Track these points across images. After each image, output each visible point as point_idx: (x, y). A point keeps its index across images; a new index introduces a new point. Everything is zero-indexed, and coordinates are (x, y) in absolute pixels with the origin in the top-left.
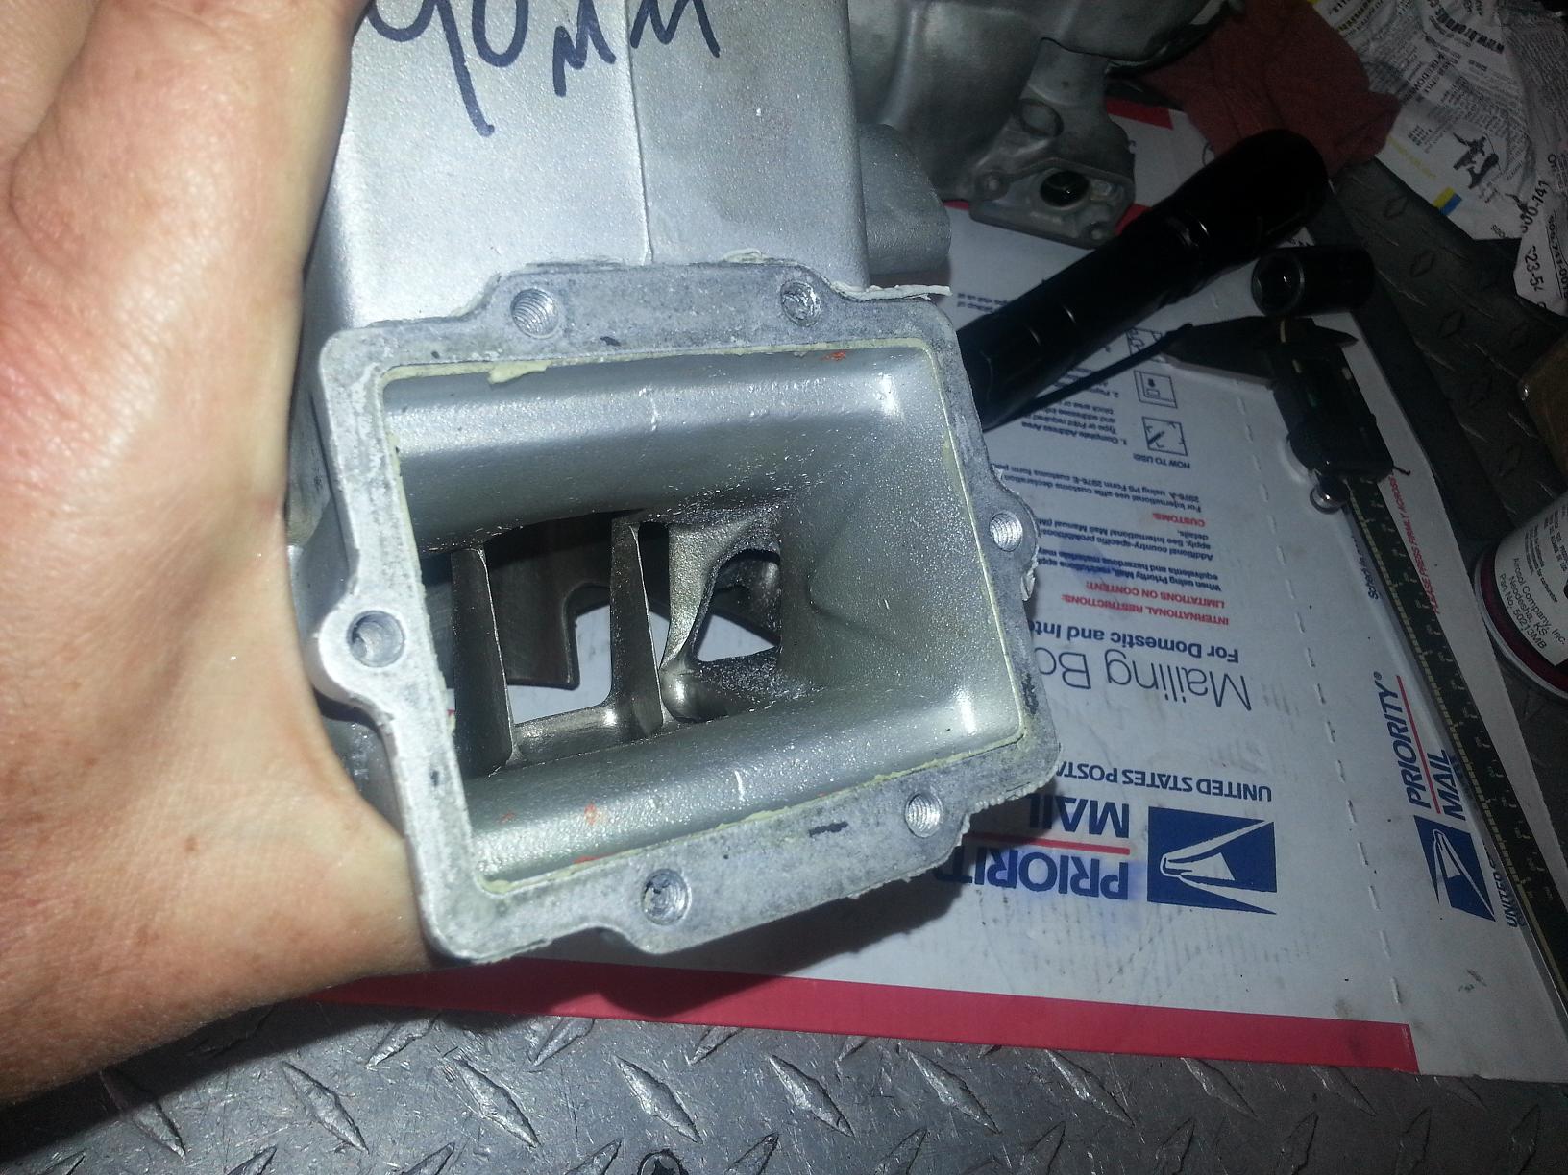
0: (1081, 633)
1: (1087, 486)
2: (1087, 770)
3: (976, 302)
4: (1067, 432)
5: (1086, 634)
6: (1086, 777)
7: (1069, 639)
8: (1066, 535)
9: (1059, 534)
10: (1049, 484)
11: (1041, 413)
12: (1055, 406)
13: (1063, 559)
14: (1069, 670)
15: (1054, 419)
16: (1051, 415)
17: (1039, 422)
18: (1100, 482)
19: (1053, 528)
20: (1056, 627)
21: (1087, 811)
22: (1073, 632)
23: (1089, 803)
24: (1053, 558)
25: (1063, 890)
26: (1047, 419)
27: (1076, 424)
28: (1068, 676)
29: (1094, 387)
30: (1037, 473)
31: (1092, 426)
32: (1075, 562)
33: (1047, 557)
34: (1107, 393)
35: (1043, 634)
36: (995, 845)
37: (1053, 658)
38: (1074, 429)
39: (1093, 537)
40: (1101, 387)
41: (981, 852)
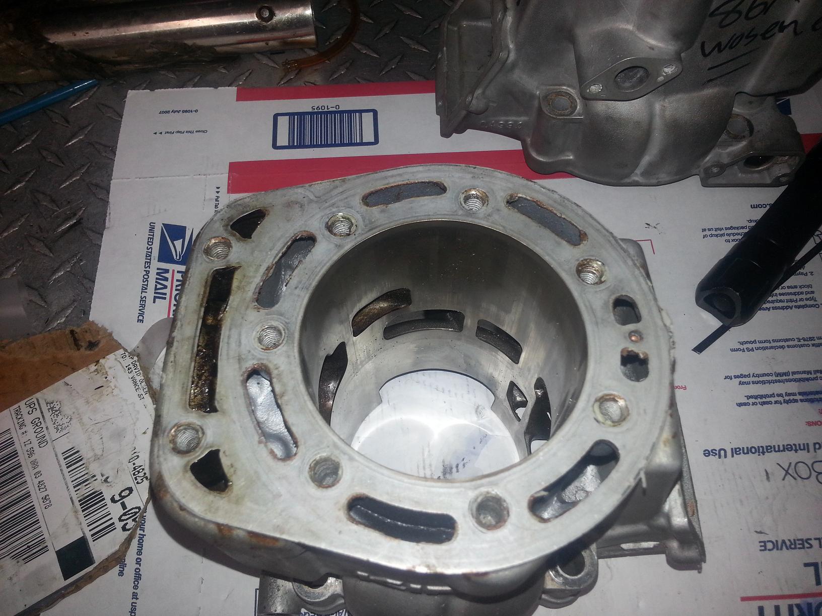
1: (806, 343)
3: (714, 232)
4: (787, 308)
7: (815, 452)
8: (800, 380)
9: (795, 380)
10: (783, 347)
11: (770, 299)
12: (777, 291)
13: (801, 397)
14: (819, 473)
15: (777, 301)
16: (774, 298)
17: (768, 305)
18: (814, 338)
19: (791, 377)
20: (806, 445)
22: (817, 446)
24: (795, 398)
26: (773, 302)
27: (791, 301)
28: (820, 477)
29: (798, 272)
30: (774, 341)
31: (801, 300)
32: (810, 397)
33: (792, 398)
34: (806, 274)
35: (799, 451)
36: (798, 601)
37: (808, 467)
38: (790, 304)
39: (817, 377)
40: (801, 271)
41: (790, 608)
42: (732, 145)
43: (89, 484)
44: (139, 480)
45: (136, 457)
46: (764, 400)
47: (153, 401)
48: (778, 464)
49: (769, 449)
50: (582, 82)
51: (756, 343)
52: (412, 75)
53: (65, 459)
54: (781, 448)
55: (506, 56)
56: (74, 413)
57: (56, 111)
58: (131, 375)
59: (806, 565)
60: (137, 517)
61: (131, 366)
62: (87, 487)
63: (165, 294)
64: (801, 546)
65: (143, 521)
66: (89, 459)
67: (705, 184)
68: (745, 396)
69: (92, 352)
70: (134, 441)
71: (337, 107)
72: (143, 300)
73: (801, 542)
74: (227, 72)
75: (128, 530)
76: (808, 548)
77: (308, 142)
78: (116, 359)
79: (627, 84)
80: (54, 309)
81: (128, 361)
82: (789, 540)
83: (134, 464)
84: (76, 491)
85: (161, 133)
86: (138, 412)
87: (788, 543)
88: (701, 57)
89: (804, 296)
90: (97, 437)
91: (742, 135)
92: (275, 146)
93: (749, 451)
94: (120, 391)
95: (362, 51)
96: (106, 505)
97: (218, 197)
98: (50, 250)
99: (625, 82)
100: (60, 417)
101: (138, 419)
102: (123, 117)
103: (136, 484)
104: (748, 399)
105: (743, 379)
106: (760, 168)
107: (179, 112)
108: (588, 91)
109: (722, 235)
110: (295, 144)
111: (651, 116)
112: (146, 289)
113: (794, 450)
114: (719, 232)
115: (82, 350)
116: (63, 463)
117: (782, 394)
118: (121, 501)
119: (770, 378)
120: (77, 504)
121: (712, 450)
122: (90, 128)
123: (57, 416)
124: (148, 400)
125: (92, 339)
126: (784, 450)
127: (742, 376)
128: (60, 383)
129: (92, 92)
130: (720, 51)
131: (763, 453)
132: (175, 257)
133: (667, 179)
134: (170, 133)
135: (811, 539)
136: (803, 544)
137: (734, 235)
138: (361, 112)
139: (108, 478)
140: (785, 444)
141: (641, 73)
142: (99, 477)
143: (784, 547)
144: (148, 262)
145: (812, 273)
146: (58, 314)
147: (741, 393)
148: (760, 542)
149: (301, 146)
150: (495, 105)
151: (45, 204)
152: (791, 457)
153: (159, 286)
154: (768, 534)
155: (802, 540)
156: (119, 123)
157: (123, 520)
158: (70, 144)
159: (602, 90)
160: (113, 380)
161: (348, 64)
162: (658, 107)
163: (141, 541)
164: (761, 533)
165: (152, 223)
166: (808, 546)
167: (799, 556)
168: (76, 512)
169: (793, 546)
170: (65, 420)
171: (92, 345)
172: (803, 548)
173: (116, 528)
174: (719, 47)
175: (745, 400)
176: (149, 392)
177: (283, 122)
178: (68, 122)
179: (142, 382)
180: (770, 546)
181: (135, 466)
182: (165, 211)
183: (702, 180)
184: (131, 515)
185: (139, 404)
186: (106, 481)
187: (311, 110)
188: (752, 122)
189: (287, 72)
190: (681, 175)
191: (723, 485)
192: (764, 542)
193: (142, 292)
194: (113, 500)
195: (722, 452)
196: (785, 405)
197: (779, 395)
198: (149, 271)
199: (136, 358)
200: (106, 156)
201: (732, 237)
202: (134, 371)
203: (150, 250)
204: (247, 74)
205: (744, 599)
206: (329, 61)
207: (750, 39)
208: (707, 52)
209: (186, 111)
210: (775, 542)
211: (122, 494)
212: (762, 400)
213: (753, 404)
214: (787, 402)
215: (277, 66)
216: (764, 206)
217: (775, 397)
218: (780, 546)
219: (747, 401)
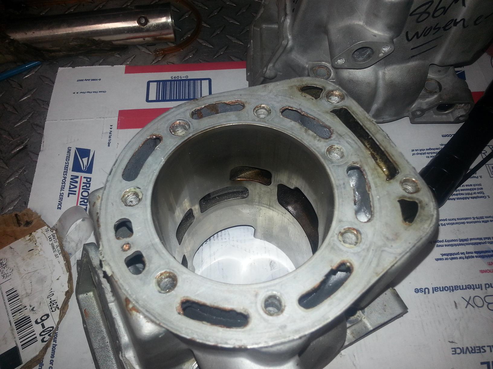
0: (490, 286)
1: (478, 220)
3: (419, 152)
4: (466, 198)
7: (486, 289)
8: (475, 244)
9: (472, 244)
10: (463, 223)
11: (455, 193)
12: (459, 188)
13: (476, 255)
14: (489, 303)
15: (459, 194)
16: (458, 192)
17: (454, 197)
18: (483, 217)
19: (469, 242)
20: (480, 285)
22: (487, 286)
24: (472, 255)
26: (457, 195)
27: (468, 194)
28: (490, 306)
29: (472, 176)
30: (458, 219)
31: (474, 193)
32: (482, 254)
33: (470, 255)
34: (477, 177)
35: (476, 289)
37: (482, 299)
38: (468, 196)
39: (486, 242)
40: (474, 175)
42: (428, 97)
43: (22, 312)
44: (53, 309)
45: (52, 295)
46: (453, 256)
47: (64, 259)
48: (462, 297)
49: (456, 288)
50: (333, 57)
51: (447, 221)
52: (233, 58)
53: (7, 296)
54: (464, 287)
55: (286, 43)
56: (14, 266)
57: (15, 80)
58: (51, 243)
59: (482, 363)
60: (51, 333)
61: (52, 237)
62: (20, 314)
63: (76, 191)
64: (479, 351)
65: (56, 335)
66: (23, 296)
67: (413, 122)
68: (441, 254)
69: (27, 228)
70: (51, 284)
71: (187, 77)
72: (61, 195)
73: (478, 348)
74: (120, 57)
75: (45, 341)
76: (483, 352)
77: (168, 98)
78: (42, 232)
79: (361, 59)
80: (7, 200)
81: (50, 233)
82: (471, 347)
83: (51, 299)
84: (13, 317)
85: (78, 93)
86: (54, 266)
87: (470, 349)
88: (406, 41)
89: (476, 191)
90: (29, 281)
91: (435, 91)
92: (147, 100)
93: (444, 289)
94: (44, 252)
95: (203, 44)
96: (32, 325)
97: (111, 131)
98: (6, 164)
99: (359, 57)
100: (6, 269)
101: (54, 270)
102: (55, 83)
103: (51, 312)
104: (442, 256)
105: (439, 243)
106: (447, 112)
107: (89, 80)
108: (336, 63)
109: (424, 154)
110: (160, 99)
111: (377, 79)
112: (64, 188)
113: (473, 289)
114: (422, 152)
115: (22, 226)
116: (6, 298)
117: (464, 253)
118: (42, 323)
119: (456, 243)
120: (13, 325)
121: (420, 289)
122: (35, 90)
123: (4, 268)
124: (61, 258)
125: (28, 220)
126: (466, 289)
127: (438, 241)
128: (7, 247)
129: (37, 69)
130: (418, 38)
131: (453, 290)
132: (83, 169)
133: (389, 119)
134: (83, 93)
135: (484, 347)
136: (480, 349)
137: (431, 153)
138: (201, 80)
139: (34, 308)
140: (467, 285)
141: (369, 52)
142: (28, 307)
143: (468, 352)
144: (65, 172)
145: (481, 177)
146: (9, 204)
148: (452, 348)
149: (164, 100)
150: (281, 74)
151: (5, 136)
152: (471, 293)
153: (72, 186)
154: (457, 343)
155: (479, 347)
156: (52, 87)
157: (42, 335)
158: (22, 100)
159: (345, 62)
160: (40, 246)
161: (194, 52)
162: (380, 73)
163: (54, 349)
164: (452, 342)
165: (70, 147)
166: (483, 351)
167: (477, 358)
168: (12, 330)
169: (473, 351)
170: (9, 271)
171: (28, 223)
172: (480, 352)
173: (37, 341)
174: (417, 35)
175: (441, 257)
176: (62, 253)
177: (153, 86)
178: (21, 87)
179: (58, 247)
180: (458, 351)
181: (51, 300)
182: (78, 140)
183: (410, 119)
184: (47, 332)
185: (55, 260)
186: (32, 310)
187: (170, 79)
188: (441, 83)
189: (157, 56)
190: (398, 116)
191: (427, 311)
192: (455, 348)
193: (61, 190)
194: (37, 322)
195: (427, 290)
196: (466, 260)
197: (462, 253)
198: (66, 177)
199: (54, 232)
200: (44, 107)
201: (430, 155)
202: (53, 240)
203: (67, 164)
204: (132, 58)
206: (182, 50)
207: (436, 30)
208: (410, 38)
209: (94, 80)
210: (462, 348)
211: (43, 319)
212: (451, 257)
213: (446, 259)
214: (467, 258)
215: (151, 53)
216: (450, 135)
217: (459, 254)
218: (465, 351)
219: (442, 257)
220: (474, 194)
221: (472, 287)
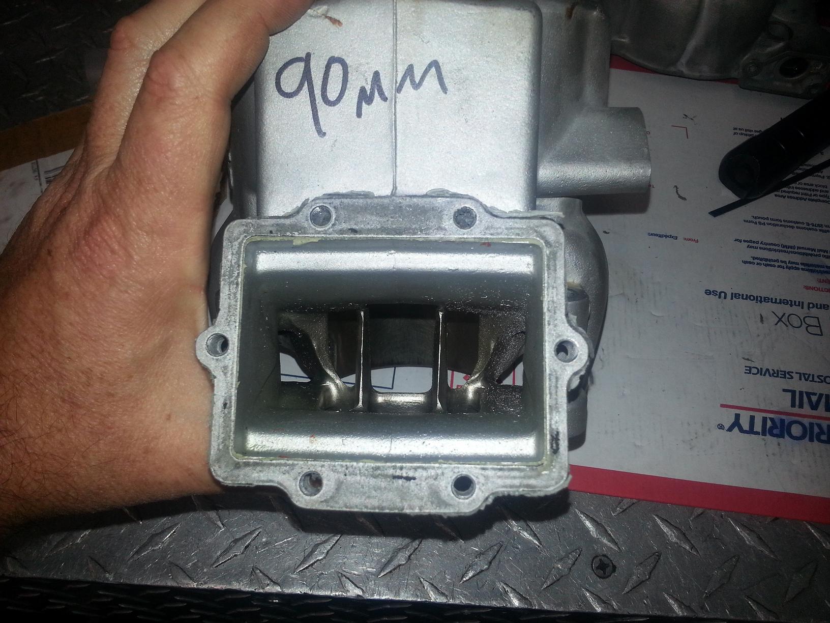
0: (816, 306)
2: (822, 378)
3: (744, 132)
4: (801, 199)
5: (819, 307)
6: (822, 382)
8: (804, 254)
9: (799, 253)
10: (792, 227)
11: (785, 189)
12: (793, 185)
13: (803, 267)
14: (809, 326)
15: (792, 192)
16: (791, 190)
17: (784, 194)
18: (822, 225)
19: (796, 250)
20: (801, 303)
21: (823, 400)
22: (811, 305)
23: (824, 396)
24: (797, 266)
25: (811, 440)
26: (789, 192)
27: (806, 194)
28: (809, 329)
29: (816, 174)
30: (785, 221)
32: (810, 268)
33: (794, 265)
34: (824, 177)
35: (794, 306)
36: (772, 416)
38: (805, 197)
39: (820, 254)
40: (820, 174)
41: (765, 419)
42: (770, 45)
46: (769, 263)
48: (773, 312)
49: (767, 300)
51: (768, 220)
54: (778, 301)
59: (785, 391)
64: (783, 376)
67: (743, 85)
68: (752, 257)
73: (783, 373)
76: (788, 379)
82: (773, 370)
87: (771, 372)
91: (782, 37)
93: (748, 297)
104: (753, 259)
105: (751, 244)
113: (790, 305)
114: (748, 133)
117: (786, 261)
119: (776, 248)
121: (713, 291)
126: (780, 303)
127: (750, 241)
131: (761, 302)
135: (793, 372)
136: (786, 375)
140: (782, 299)
143: (767, 374)
145: (828, 177)
147: (748, 254)
148: (746, 367)
152: (788, 309)
154: (754, 362)
155: (785, 372)
166: (790, 377)
167: (781, 383)
169: (775, 375)
172: (785, 377)
188: (793, 30)
191: (719, 318)
192: (750, 367)
195: (723, 295)
196: (787, 270)
197: (782, 262)
205: (723, 406)
210: (759, 369)
212: (766, 263)
213: (758, 264)
214: (790, 268)
217: (778, 262)
218: (763, 373)
219: (752, 261)
220: (814, 196)
221: (790, 303)
